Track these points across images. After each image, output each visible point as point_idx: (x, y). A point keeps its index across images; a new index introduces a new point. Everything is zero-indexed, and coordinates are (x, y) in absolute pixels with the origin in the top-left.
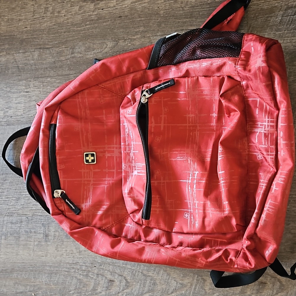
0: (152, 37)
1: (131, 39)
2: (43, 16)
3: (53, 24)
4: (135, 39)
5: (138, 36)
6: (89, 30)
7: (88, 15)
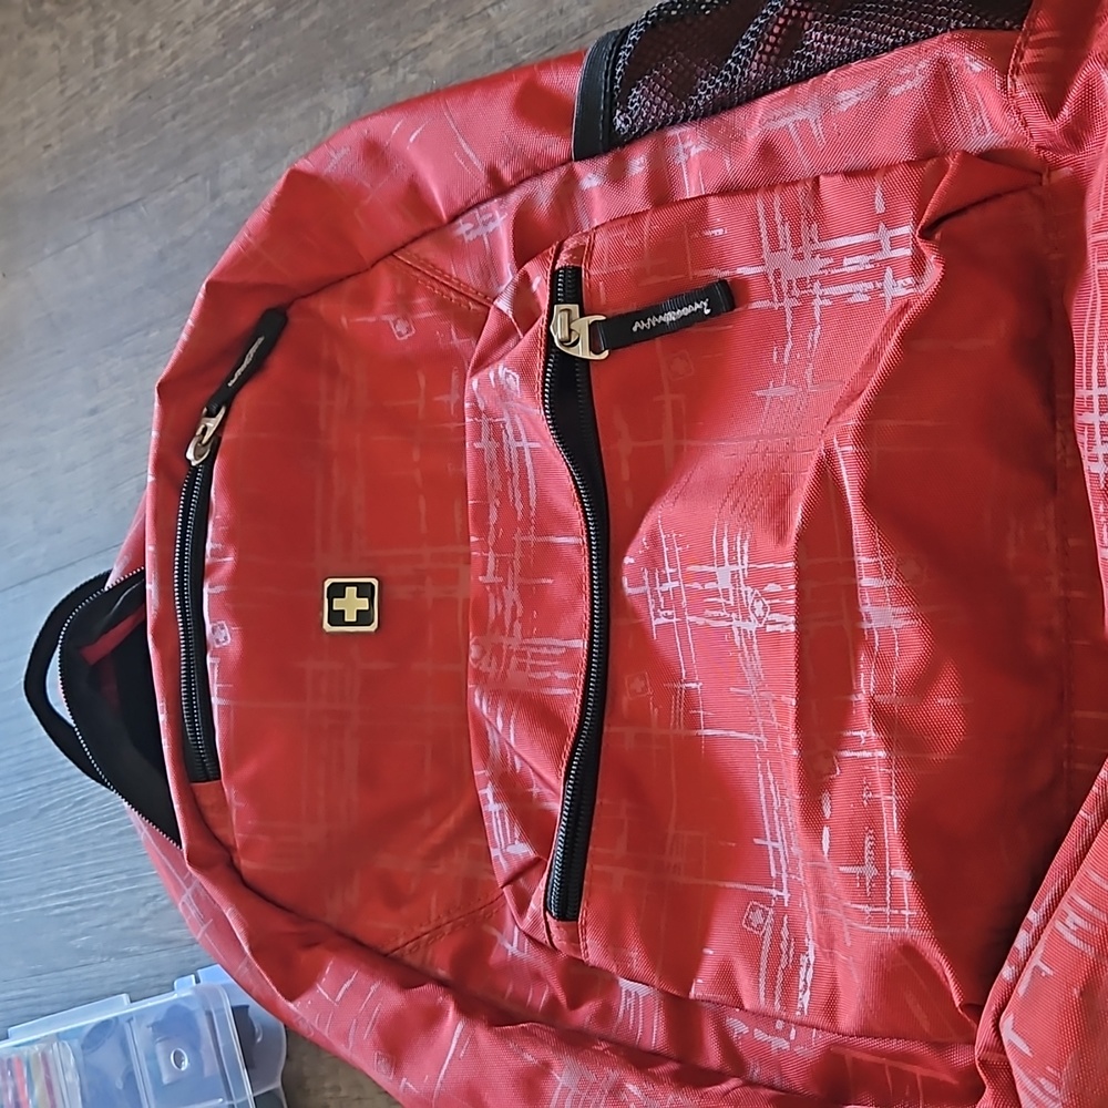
0: (496, 7)
1: (415, 50)
2: (94, 79)
3: (130, 95)
4: (430, 44)
5: (440, 27)
6: (253, 73)
7: (240, 9)
